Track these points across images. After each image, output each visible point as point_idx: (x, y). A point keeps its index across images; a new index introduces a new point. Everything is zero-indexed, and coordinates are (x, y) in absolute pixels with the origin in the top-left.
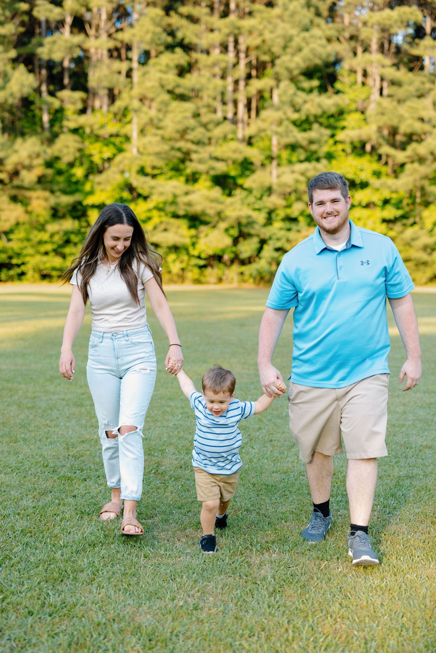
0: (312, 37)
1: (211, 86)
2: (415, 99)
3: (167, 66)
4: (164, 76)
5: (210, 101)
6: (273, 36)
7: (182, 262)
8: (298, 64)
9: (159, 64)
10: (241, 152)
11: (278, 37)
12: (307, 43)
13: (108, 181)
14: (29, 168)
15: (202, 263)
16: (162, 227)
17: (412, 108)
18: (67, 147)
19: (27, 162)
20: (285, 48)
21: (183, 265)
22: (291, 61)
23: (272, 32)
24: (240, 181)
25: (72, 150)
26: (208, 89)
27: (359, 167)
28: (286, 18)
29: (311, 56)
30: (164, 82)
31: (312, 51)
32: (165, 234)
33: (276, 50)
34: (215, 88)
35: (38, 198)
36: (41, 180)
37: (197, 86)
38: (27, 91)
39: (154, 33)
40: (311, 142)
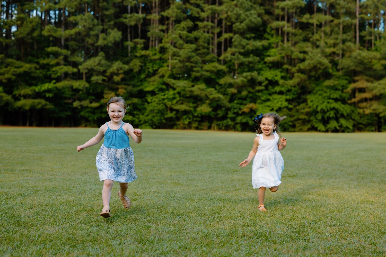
0: (251, 14)
1: (203, 37)
2: (302, 42)
3: (183, 27)
4: (182, 32)
5: (203, 43)
6: (232, 13)
7: (190, 119)
8: (243, 26)
9: (180, 27)
10: (216, 68)
11: (234, 14)
12: (248, 17)
13: (154, 81)
14: (117, 74)
15: (199, 119)
16: (181, 102)
17: (300, 46)
18: (136, 65)
19: (116, 72)
20: (237, 19)
21: (190, 120)
22: (240, 25)
23: (231, 12)
24: (218, 81)
25: (138, 66)
26: (202, 38)
27: (275, 74)
28: (239, 5)
29: (250, 23)
30: (182, 35)
31: (251, 21)
32: (181, 106)
33: (233, 20)
34: (205, 38)
35: (122, 88)
36: (123, 80)
37: (197, 37)
38: (118, 39)
39: (177, 12)
40: (250, 63)
